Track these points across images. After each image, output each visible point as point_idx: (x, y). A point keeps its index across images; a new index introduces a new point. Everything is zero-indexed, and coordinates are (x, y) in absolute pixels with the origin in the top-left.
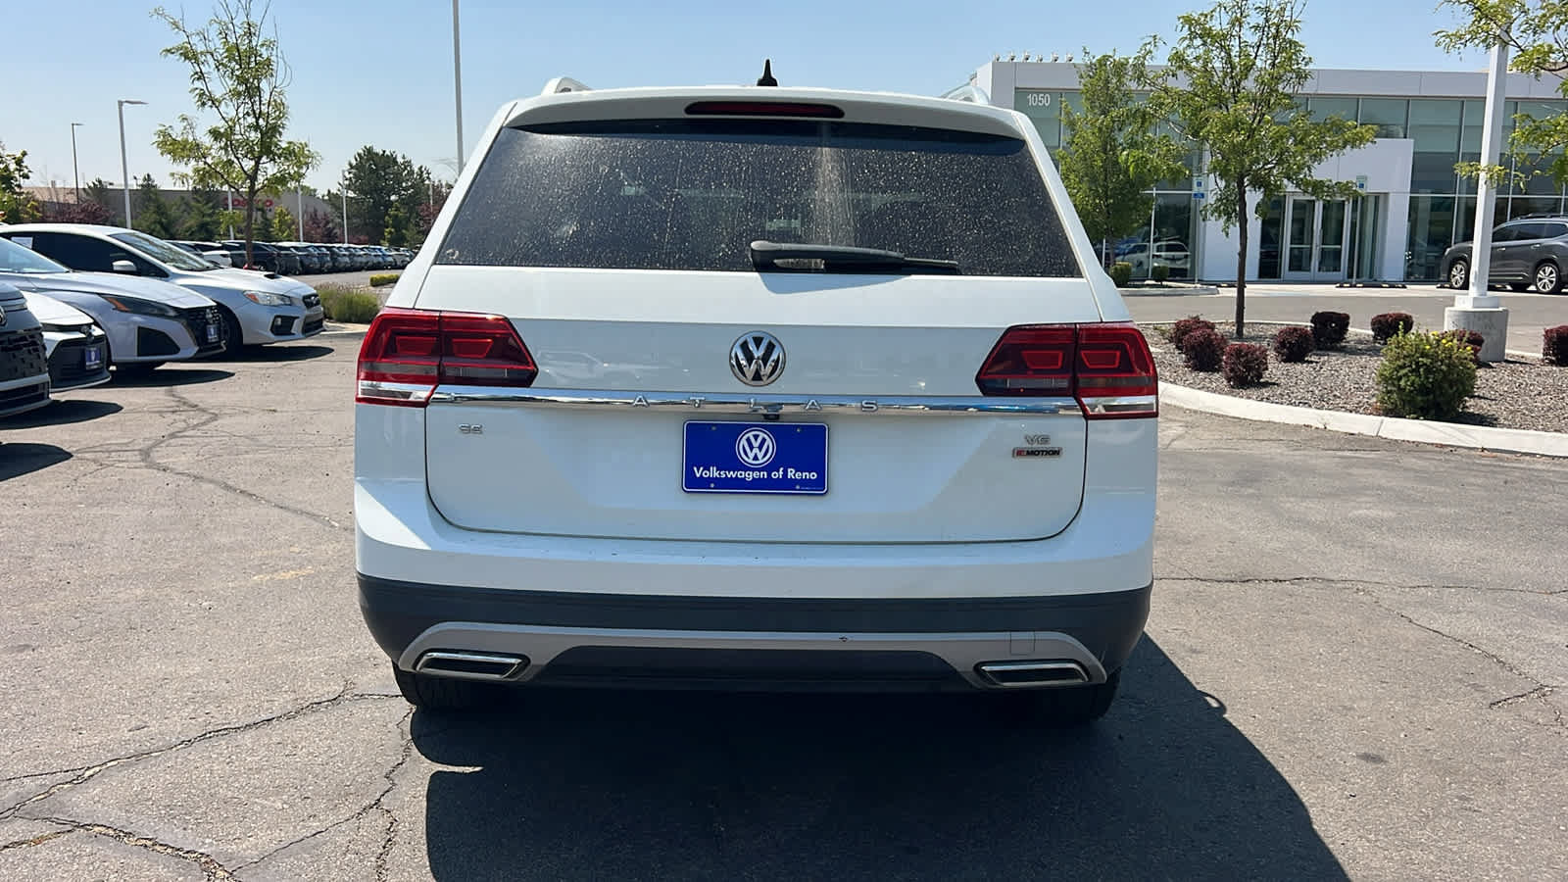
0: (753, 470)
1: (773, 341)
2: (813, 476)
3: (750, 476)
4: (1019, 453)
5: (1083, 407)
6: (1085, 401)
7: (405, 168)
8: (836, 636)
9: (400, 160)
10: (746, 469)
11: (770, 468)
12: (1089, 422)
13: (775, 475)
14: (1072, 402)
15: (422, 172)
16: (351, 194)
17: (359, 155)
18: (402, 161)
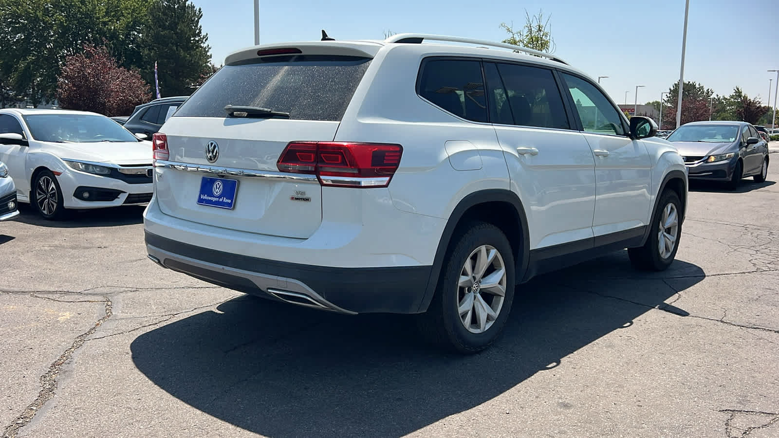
0: (215, 197)
1: (216, 146)
2: (229, 201)
3: (214, 199)
4: (292, 198)
5: (320, 181)
6: (322, 177)
7: (700, 90)
8: (221, 267)
9: (697, 86)
10: (214, 197)
11: (219, 197)
12: (323, 187)
13: (221, 200)
14: (314, 177)
15: (709, 92)
16: (669, 105)
17: (675, 84)
18: (698, 86)
